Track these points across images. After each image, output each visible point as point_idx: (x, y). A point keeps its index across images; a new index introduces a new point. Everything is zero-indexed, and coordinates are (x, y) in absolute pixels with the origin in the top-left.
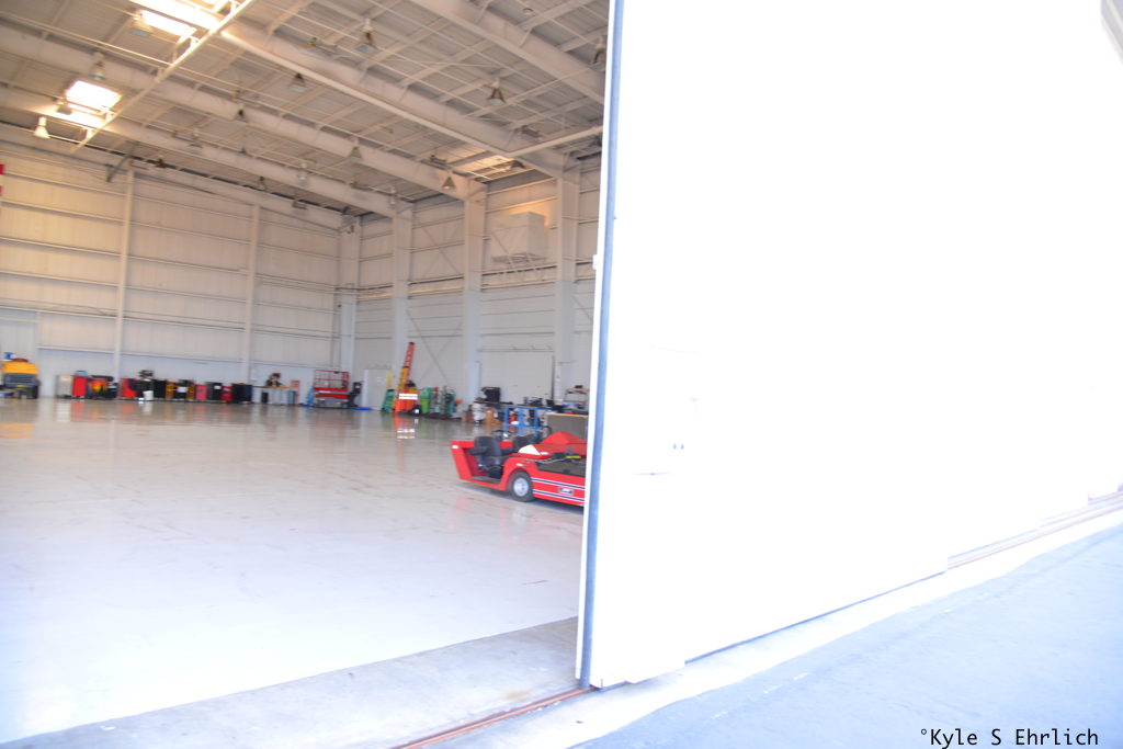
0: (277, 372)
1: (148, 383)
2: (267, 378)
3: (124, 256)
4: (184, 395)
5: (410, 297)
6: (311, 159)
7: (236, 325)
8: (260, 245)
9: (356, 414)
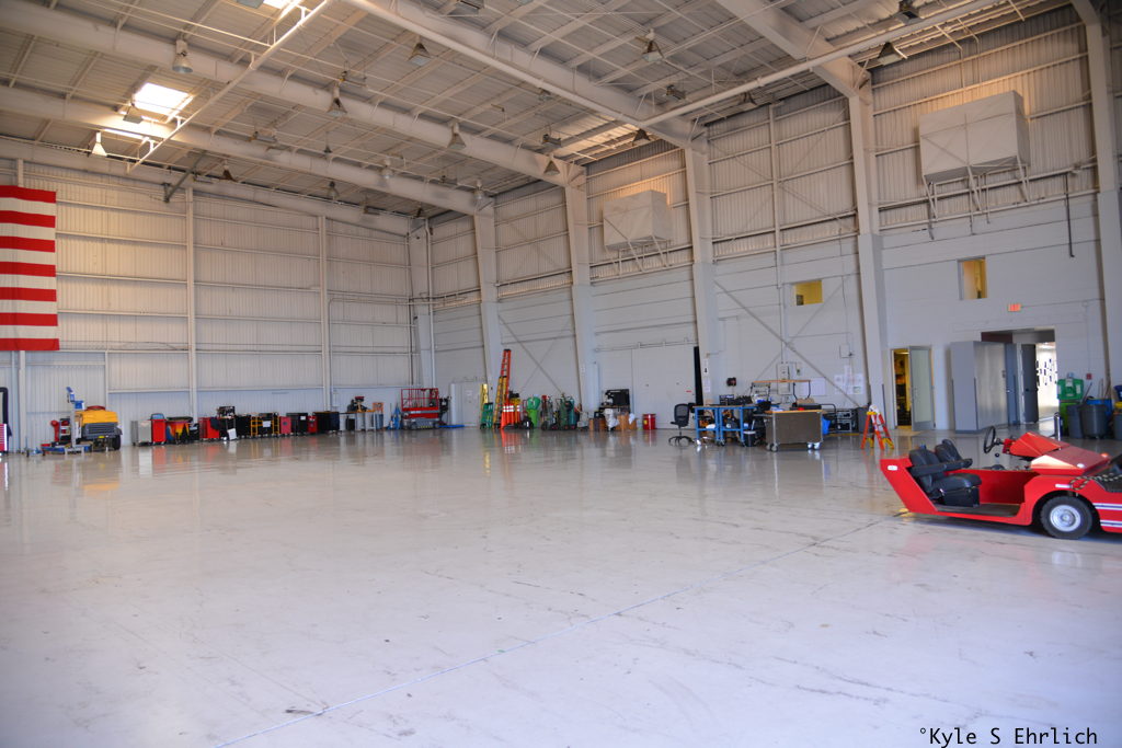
1: (230, 421)
2: (349, 403)
3: (191, 283)
4: (269, 430)
5: (500, 301)
6: (396, 155)
7: (313, 348)
8: (330, 259)
9: (445, 433)
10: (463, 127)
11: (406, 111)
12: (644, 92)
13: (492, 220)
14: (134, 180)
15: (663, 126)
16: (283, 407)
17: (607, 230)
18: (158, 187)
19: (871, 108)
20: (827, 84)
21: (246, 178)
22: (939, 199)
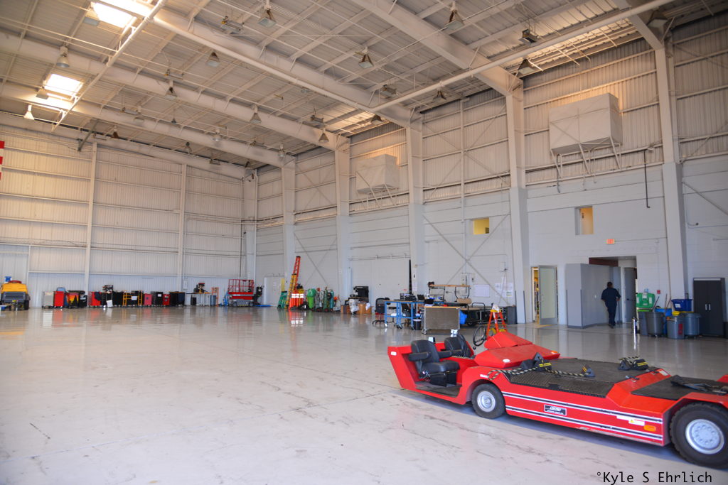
0: (202, 282)
1: (109, 295)
2: (195, 287)
3: (91, 204)
4: (136, 302)
5: (296, 224)
6: (223, 126)
7: (173, 250)
8: (188, 192)
9: (259, 310)
10: (260, 108)
11: (223, 98)
12: (374, 89)
13: (294, 171)
14: (60, 136)
15: (389, 112)
16: (148, 288)
17: (358, 179)
18: (75, 141)
19: (522, 103)
20: (491, 89)
21: (132, 138)
22: (564, 165)
